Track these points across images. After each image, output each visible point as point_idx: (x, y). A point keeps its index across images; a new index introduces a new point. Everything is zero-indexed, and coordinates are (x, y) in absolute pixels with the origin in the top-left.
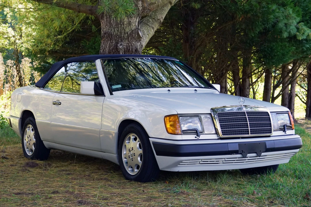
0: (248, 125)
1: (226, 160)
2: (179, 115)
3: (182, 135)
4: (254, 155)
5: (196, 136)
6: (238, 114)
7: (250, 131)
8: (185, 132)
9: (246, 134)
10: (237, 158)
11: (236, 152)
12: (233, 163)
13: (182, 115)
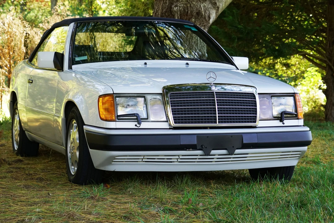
0: (216, 110)
1: (181, 157)
2: (115, 95)
3: (116, 121)
4: (224, 152)
5: (136, 123)
6: (203, 95)
7: (218, 119)
8: (120, 118)
9: (212, 122)
10: (197, 155)
11: (194, 147)
12: (195, 162)
13: (120, 95)
